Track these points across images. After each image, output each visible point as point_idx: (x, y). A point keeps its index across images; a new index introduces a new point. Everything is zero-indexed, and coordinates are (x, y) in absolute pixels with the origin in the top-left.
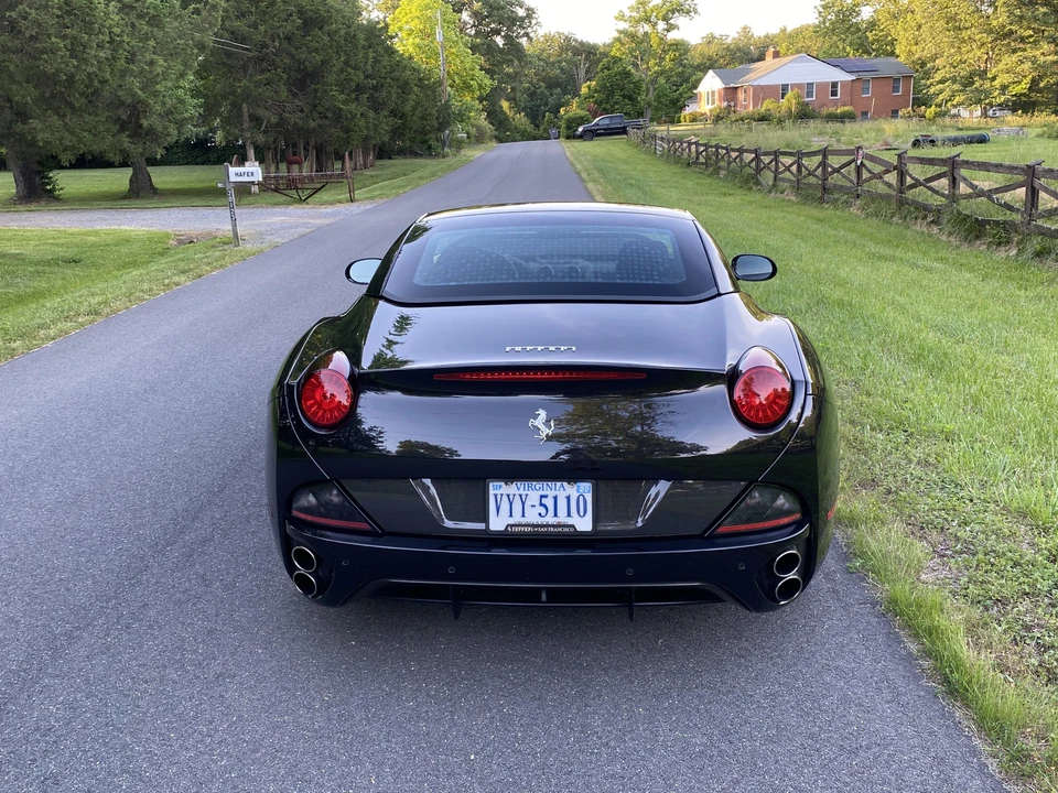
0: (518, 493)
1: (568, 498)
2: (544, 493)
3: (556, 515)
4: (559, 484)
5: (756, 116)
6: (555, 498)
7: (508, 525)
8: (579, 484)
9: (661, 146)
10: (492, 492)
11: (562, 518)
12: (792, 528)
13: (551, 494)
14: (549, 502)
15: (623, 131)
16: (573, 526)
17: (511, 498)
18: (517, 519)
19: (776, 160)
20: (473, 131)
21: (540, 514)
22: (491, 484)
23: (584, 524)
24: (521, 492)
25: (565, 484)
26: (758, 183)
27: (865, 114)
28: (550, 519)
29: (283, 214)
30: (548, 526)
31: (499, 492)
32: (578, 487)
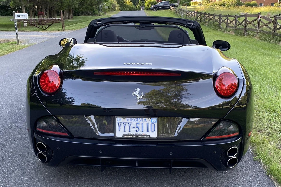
0: (127, 122)
1: (148, 124)
2: (138, 122)
3: (142, 131)
4: (144, 119)
5: (220, 4)
6: (142, 124)
7: (123, 135)
8: (152, 119)
9: (183, 14)
10: (117, 121)
11: (145, 133)
12: (236, 138)
13: (141, 122)
14: (140, 126)
15: (169, 8)
16: (149, 135)
17: (125, 124)
18: (127, 132)
19: (227, 19)
20: (111, 6)
21: (136, 131)
22: (117, 118)
23: (154, 135)
24: (129, 121)
25: (147, 119)
26: (220, 28)
27: (261, 4)
28: (140, 133)
29: (37, 34)
30: (139, 135)
31: (120, 122)
32: (152, 120)
